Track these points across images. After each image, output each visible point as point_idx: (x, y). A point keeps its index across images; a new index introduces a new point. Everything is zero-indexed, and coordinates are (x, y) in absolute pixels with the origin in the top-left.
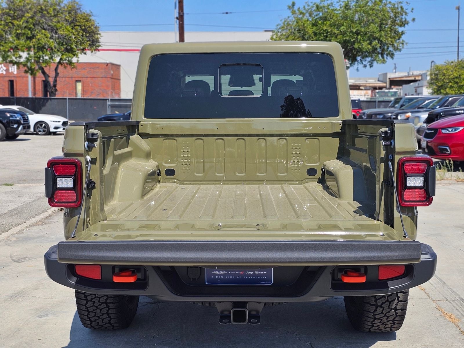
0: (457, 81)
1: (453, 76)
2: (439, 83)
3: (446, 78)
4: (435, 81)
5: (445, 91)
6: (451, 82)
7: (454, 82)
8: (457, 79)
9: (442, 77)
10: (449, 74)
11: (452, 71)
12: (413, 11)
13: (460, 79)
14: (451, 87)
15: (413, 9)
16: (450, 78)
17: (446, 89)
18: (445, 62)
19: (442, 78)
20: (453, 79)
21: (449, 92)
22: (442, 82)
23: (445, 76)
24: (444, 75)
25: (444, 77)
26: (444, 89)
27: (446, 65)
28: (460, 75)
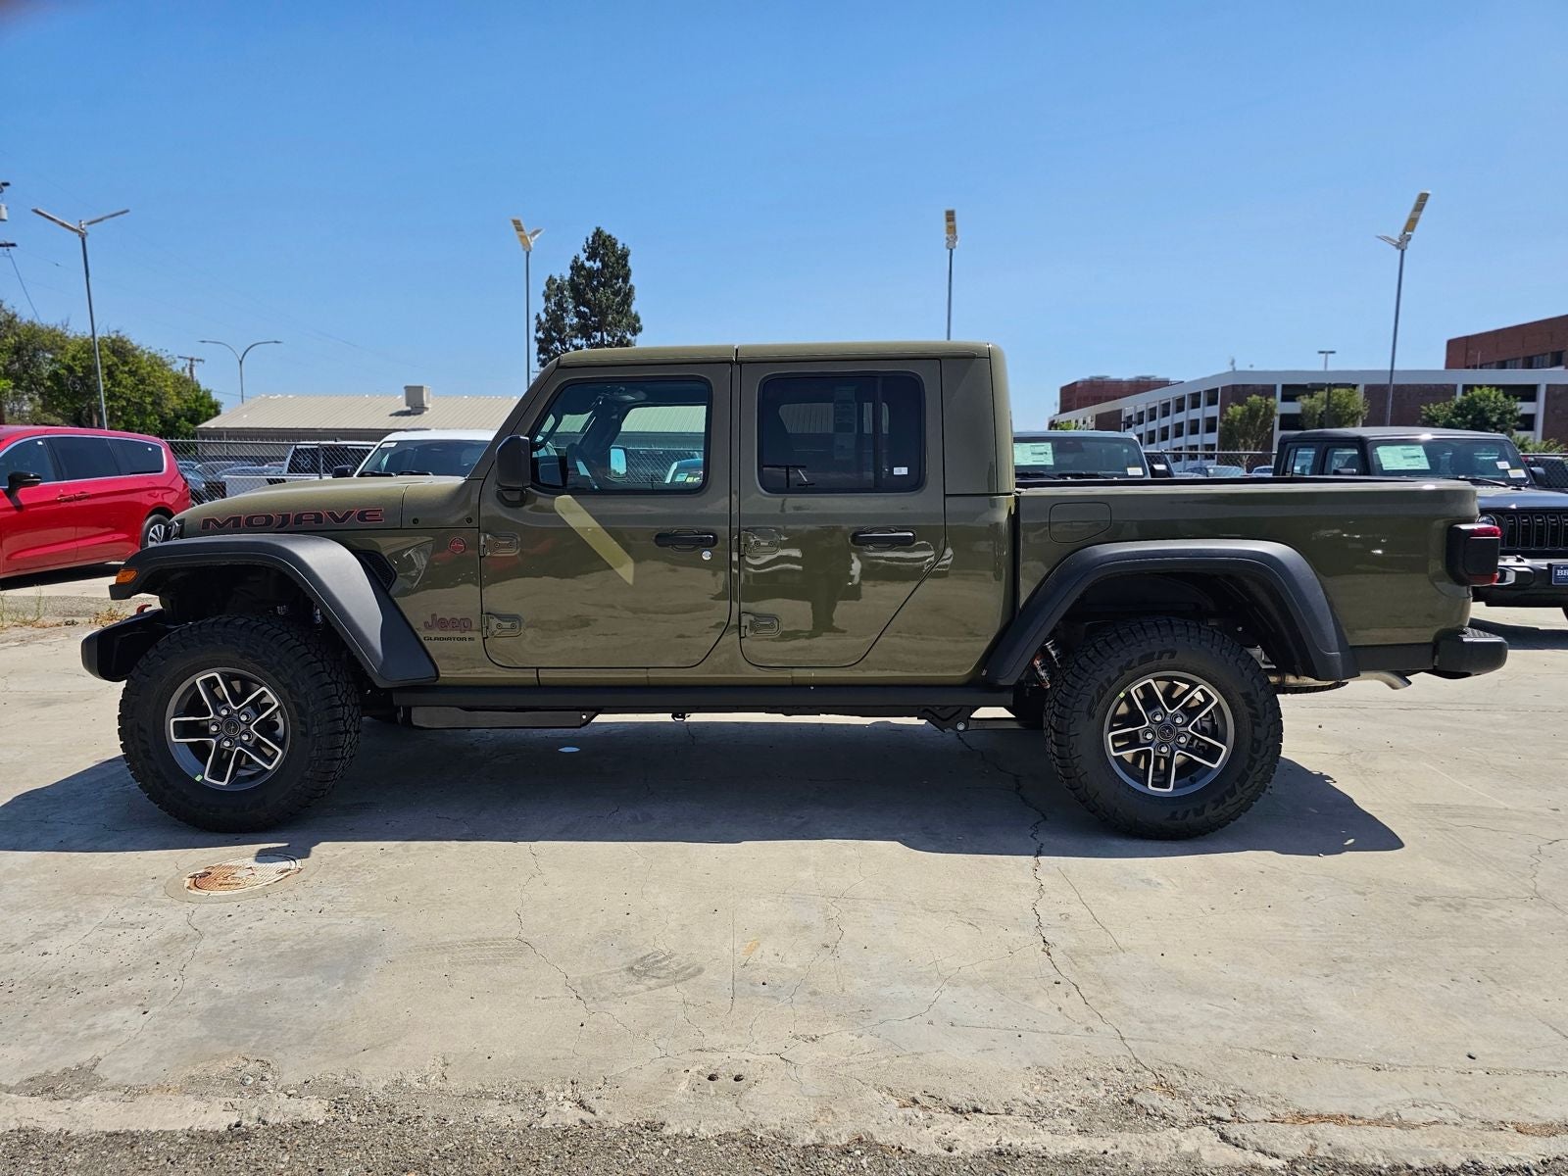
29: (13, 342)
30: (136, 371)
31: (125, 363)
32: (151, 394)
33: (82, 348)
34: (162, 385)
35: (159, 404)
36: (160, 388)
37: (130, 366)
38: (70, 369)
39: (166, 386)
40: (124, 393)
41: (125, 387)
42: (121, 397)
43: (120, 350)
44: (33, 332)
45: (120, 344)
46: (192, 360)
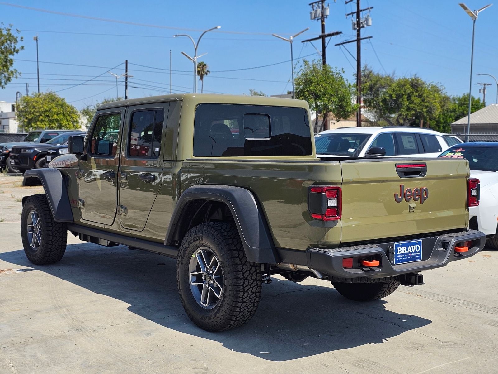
0: (47, 115)
1: (43, 109)
2: (29, 116)
3: (36, 111)
4: (24, 114)
5: (36, 124)
6: (42, 116)
7: (45, 115)
8: (48, 113)
9: (32, 109)
10: (39, 107)
11: (42, 104)
12: (23, 39)
13: (51, 113)
14: (42, 121)
15: (22, 38)
16: (40, 110)
17: (36, 122)
18: (33, 94)
19: (32, 111)
20: (44, 113)
21: (40, 126)
22: (32, 115)
23: (36, 109)
24: (34, 107)
25: (34, 109)
26: (35, 123)
27: (35, 97)
28: (50, 109)
29: (369, 84)
30: (422, 95)
31: (417, 91)
32: (427, 107)
33: (397, 85)
34: (433, 101)
35: (431, 112)
36: (432, 103)
37: (419, 93)
38: (391, 96)
39: (435, 102)
40: (414, 107)
41: (415, 104)
42: (413, 109)
43: (415, 85)
44: (378, 79)
45: (416, 81)
46: (485, 85)
